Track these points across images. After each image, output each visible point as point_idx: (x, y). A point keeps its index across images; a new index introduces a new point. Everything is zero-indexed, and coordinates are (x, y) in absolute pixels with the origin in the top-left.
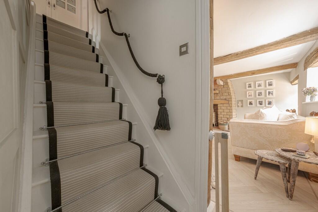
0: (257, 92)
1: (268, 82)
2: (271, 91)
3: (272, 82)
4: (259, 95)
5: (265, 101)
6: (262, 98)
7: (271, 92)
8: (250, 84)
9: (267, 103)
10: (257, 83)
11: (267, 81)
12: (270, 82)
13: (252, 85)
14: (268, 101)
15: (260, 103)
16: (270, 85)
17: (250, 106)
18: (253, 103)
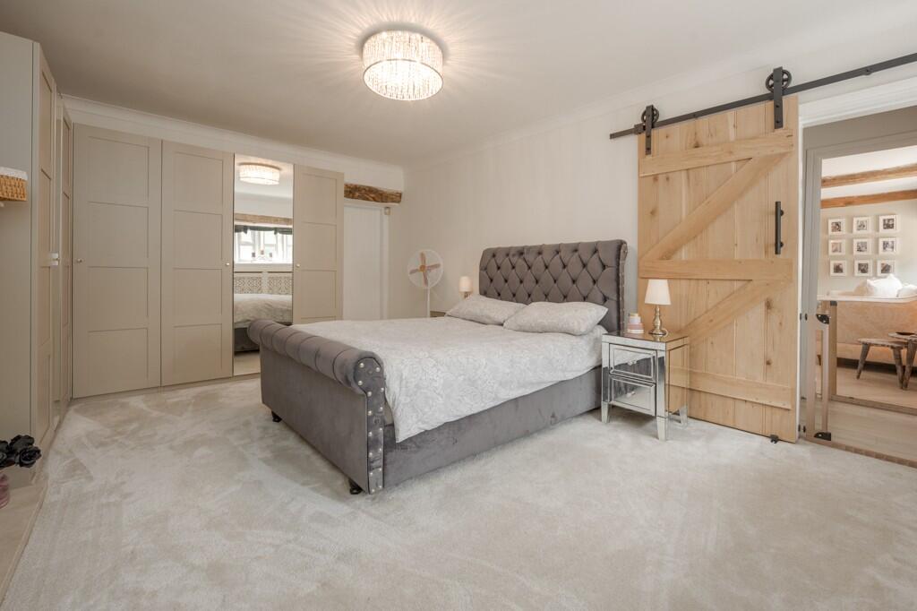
0: (855, 241)
1: (884, 220)
2: (890, 240)
3: (893, 219)
4: (859, 250)
5: (875, 263)
6: (868, 258)
7: (890, 243)
8: (837, 224)
9: (879, 269)
10: (855, 220)
11: (881, 219)
12: (889, 220)
13: (844, 227)
14: (883, 264)
15: (862, 268)
16: (888, 225)
17: (837, 274)
18: (845, 266)
